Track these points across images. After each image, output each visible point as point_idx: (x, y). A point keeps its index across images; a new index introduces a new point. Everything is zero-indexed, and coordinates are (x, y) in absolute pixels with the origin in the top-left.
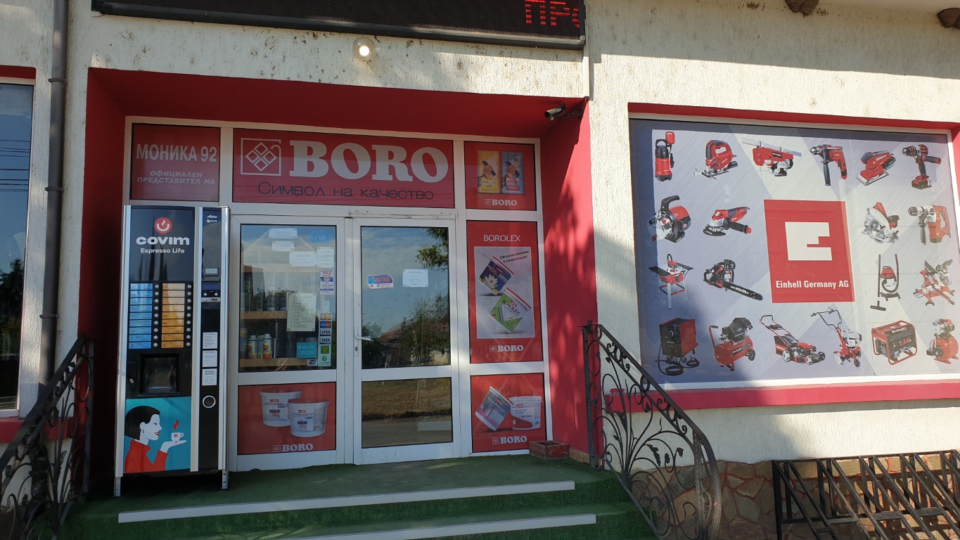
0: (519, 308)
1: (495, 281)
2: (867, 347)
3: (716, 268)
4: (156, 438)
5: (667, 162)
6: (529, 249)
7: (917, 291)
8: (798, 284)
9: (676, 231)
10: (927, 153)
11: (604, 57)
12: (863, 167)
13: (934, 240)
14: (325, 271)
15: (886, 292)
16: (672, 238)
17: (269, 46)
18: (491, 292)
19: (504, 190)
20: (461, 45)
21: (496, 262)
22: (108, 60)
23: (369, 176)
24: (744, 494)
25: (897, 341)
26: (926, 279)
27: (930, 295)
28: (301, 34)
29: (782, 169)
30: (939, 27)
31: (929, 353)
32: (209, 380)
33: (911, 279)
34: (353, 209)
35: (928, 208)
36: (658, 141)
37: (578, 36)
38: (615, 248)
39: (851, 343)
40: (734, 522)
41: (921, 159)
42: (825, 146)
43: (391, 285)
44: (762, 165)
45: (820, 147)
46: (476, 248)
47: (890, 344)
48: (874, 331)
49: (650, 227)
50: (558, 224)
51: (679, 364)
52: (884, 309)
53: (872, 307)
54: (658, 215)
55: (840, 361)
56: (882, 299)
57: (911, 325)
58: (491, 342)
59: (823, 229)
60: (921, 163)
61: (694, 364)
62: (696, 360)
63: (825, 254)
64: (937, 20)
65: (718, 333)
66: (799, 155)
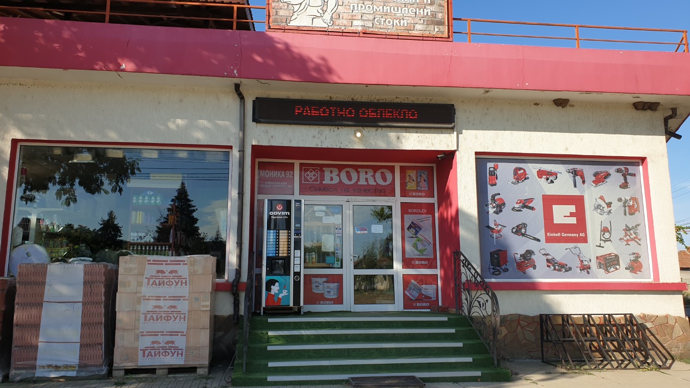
0: (425, 243)
1: (414, 231)
2: (594, 265)
3: (518, 226)
4: (277, 292)
5: (495, 178)
6: (431, 216)
7: (621, 239)
8: (559, 234)
9: (498, 209)
10: (628, 171)
11: (464, 131)
12: (594, 178)
13: (631, 214)
14: (338, 225)
15: (604, 239)
16: (496, 213)
17: (320, 134)
18: (413, 236)
19: (419, 188)
20: (399, 129)
21: (415, 222)
22: (259, 142)
23: (357, 182)
24: (528, 329)
25: (609, 263)
26: (626, 233)
27: (628, 240)
28: (333, 128)
29: (552, 180)
30: (634, 111)
31: (626, 269)
32: (297, 270)
33: (617, 233)
34: (350, 197)
35: (628, 198)
36: (490, 168)
37: (451, 123)
38: (468, 217)
39: (585, 263)
40: (523, 342)
41: (625, 174)
42: (574, 169)
43: (366, 232)
44: (541, 178)
45: (571, 169)
46: (405, 215)
47: (606, 264)
48: (597, 257)
49: (486, 207)
50: (444, 204)
51: (499, 270)
52: (603, 247)
53: (597, 246)
54: (490, 202)
55: (580, 271)
56: (602, 242)
57: (617, 255)
58: (413, 259)
59: (572, 208)
60: (624, 176)
61: (506, 270)
62: (507, 269)
63: (573, 220)
64: (633, 107)
65: (518, 257)
66: (561, 173)
